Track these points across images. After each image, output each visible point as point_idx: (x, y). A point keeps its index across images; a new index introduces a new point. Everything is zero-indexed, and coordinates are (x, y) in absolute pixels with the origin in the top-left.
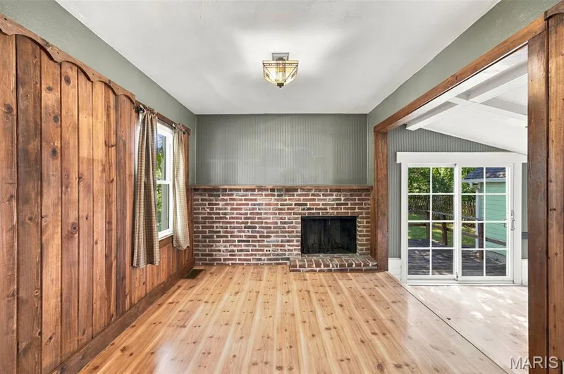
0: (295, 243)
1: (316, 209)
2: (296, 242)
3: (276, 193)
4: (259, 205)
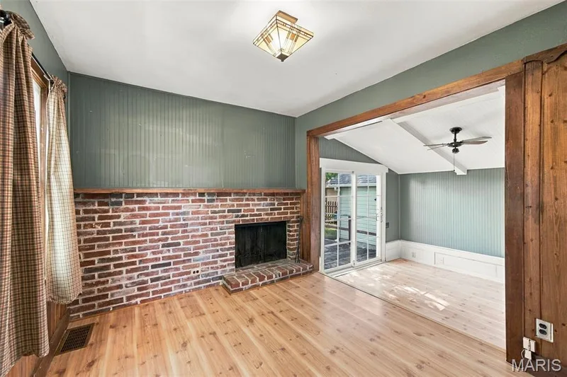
0: (229, 257)
1: (251, 215)
2: (231, 256)
3: (206, 198)
4: (184, 213)
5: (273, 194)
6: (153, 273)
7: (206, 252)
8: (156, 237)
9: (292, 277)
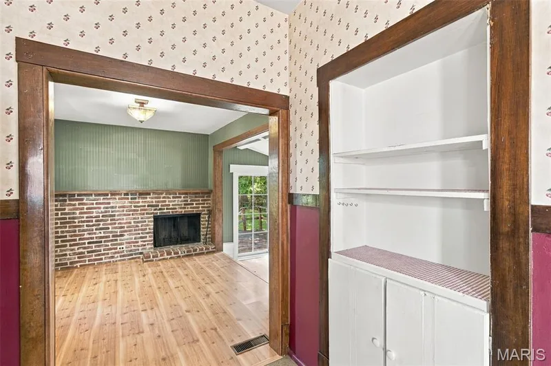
0: (148, 239)
1: (167, 209)
2: (150, 238)
3: (130, 197)
4: (112, 207)
5: (186, 194)
6: (88, 247)
7: (130, 235)
8: (91, 224)
9: (196, 255)
